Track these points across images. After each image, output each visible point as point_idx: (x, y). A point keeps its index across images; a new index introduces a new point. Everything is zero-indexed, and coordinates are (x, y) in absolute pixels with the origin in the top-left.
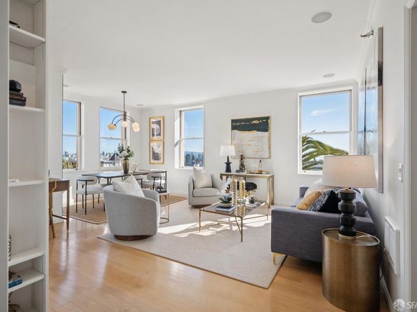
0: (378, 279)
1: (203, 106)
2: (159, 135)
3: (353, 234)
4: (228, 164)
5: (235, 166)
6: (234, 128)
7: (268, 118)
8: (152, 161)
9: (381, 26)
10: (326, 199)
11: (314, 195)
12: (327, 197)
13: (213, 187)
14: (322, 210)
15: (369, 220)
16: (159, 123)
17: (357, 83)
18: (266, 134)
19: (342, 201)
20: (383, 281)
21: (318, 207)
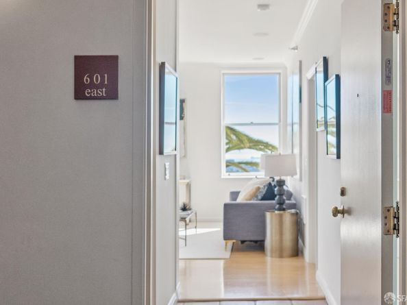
0: (298, 241)
3: (284, 210)
9: (300, 59)
10: (266, 189)
11: (254, 190)
12: (266, 188)
14: (263, 199)
15: (293, 201)
17: (286, 68)
19: (278, 197)
20: (300, 241)
21: (260, 197)
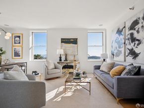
1: (46, 31)
2: (20, 43)
4: (60, 58)
5: (63, 58)
6: (62, 42)
7: (77, 39)
8: (14, 57)
13: (55, 68)
16: (19, 37)
18: (76, 45)
